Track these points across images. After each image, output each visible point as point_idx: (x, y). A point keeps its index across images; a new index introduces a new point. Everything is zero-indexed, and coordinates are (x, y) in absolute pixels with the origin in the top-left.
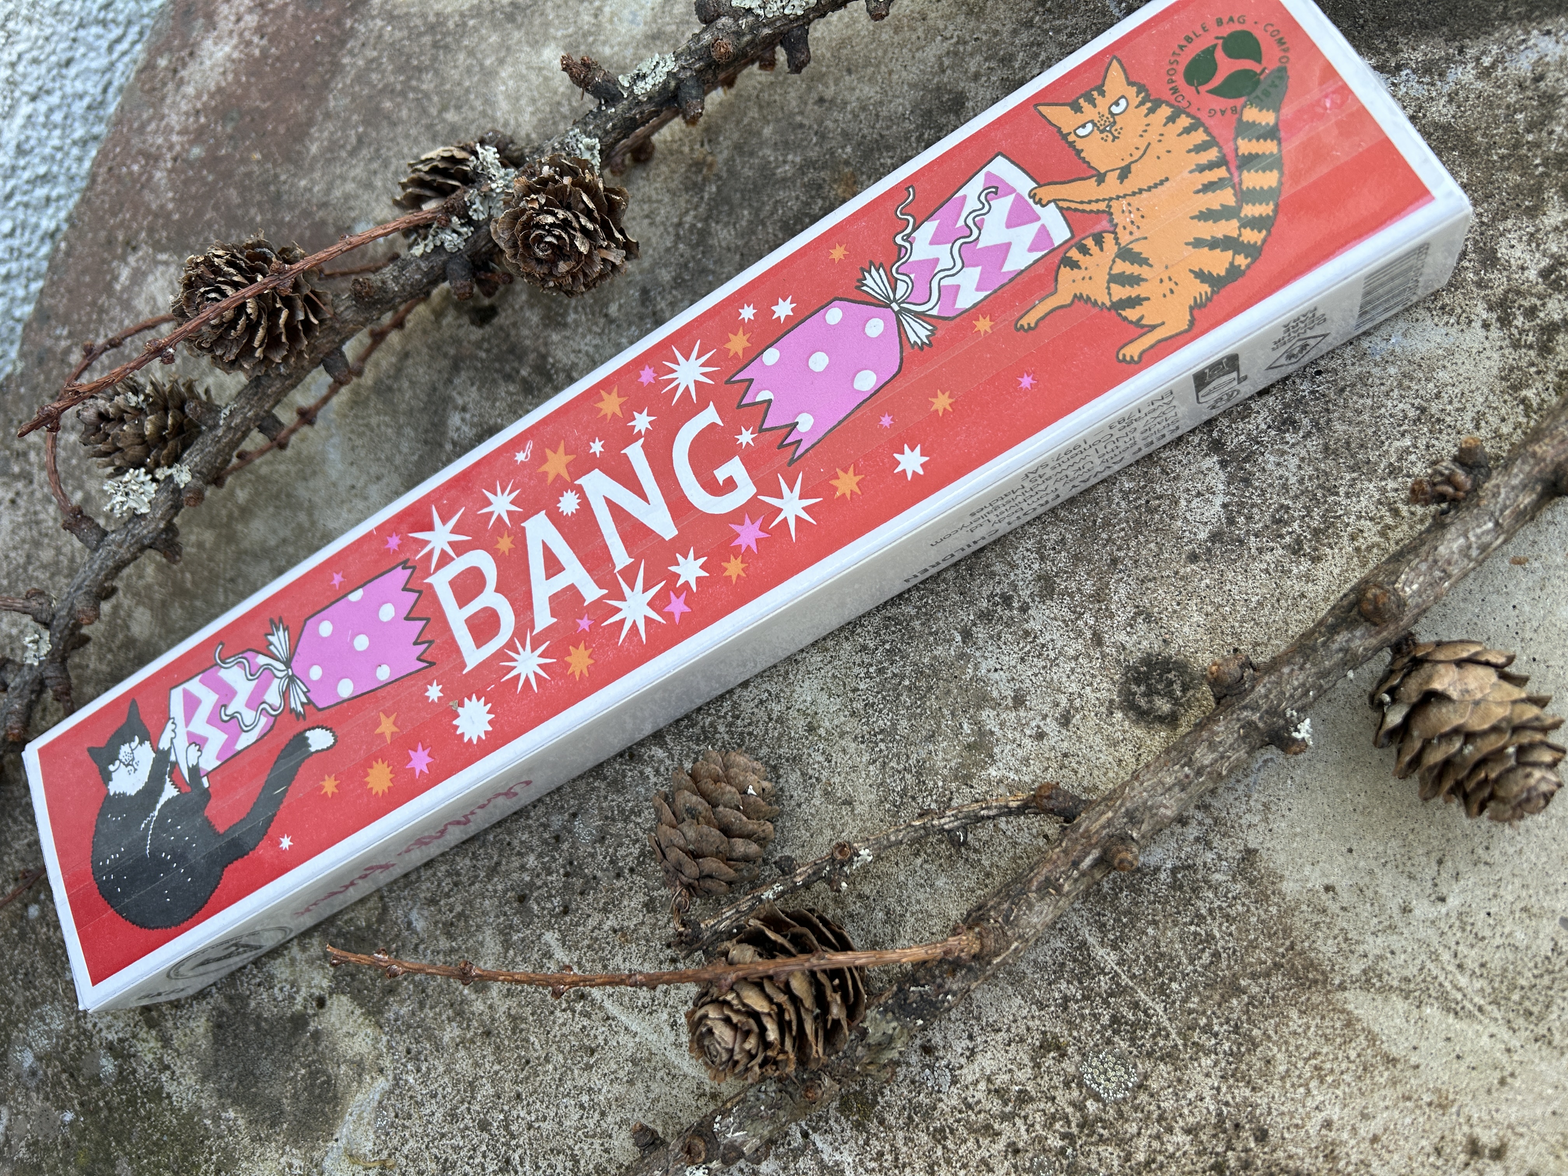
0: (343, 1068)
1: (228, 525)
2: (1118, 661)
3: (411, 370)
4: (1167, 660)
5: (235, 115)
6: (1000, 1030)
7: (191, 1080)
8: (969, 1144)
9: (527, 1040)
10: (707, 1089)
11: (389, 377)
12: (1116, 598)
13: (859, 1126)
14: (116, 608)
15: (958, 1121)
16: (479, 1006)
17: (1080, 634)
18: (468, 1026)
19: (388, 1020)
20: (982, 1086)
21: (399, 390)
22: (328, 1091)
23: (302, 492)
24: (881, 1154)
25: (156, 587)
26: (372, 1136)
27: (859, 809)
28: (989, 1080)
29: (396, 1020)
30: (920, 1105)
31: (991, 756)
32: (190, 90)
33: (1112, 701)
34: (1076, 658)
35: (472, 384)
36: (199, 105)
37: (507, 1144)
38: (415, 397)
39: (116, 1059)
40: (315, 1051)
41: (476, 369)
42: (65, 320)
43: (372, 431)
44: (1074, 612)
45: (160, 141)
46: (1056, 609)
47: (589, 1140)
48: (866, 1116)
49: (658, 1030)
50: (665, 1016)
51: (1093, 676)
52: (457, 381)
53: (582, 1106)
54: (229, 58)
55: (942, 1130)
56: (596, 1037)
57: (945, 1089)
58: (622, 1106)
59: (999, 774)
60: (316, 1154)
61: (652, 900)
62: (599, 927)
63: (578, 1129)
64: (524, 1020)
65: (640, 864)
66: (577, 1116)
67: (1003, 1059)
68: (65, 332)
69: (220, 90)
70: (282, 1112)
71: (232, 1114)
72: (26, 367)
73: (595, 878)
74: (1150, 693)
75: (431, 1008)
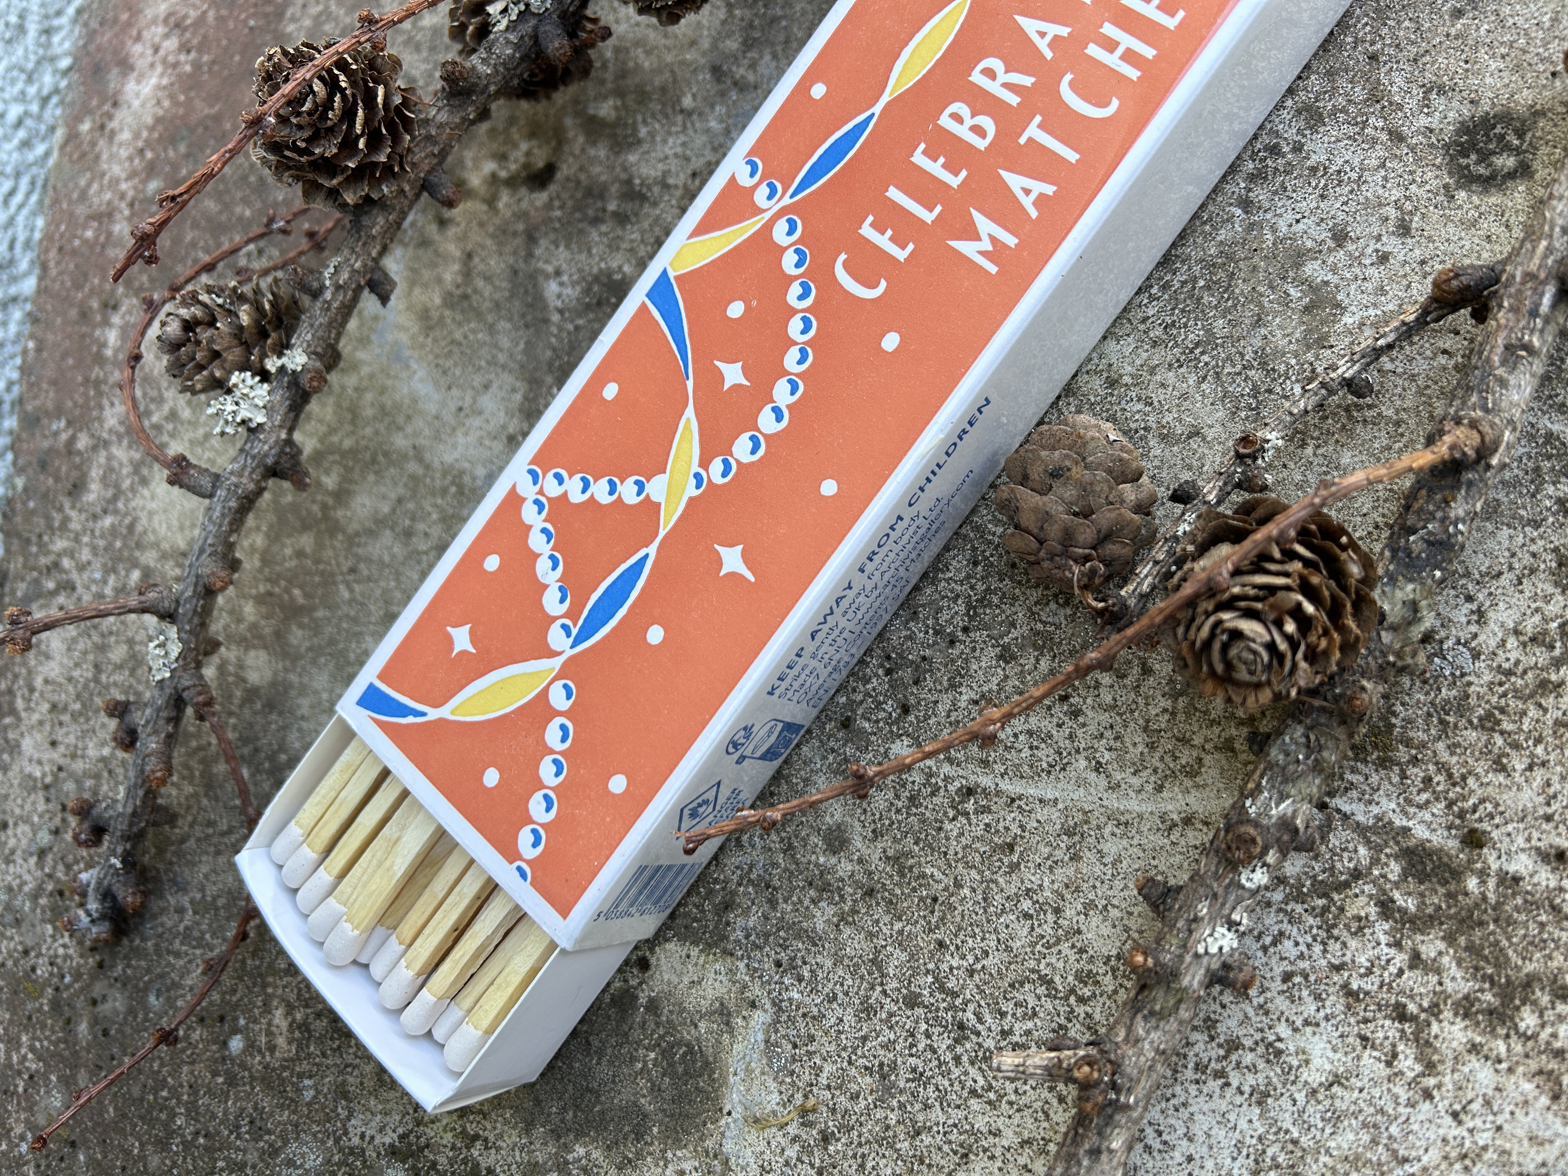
0: (703, 1026)
1: (326, 517)
2: (1432, 145)
3: (481, 267)
4: (1485, 118)
5: (185, 133)
6: (1500, 574)
7: (512, 1137)
8: (1530, 714)
9: (923, 876)
10: (1175, 816)
11: (458, 287)
12: (1395, 89)
13: (1384, 763)
14: (222, 668)
15: (1504, 695)
16: (845, 868)
17: (1374, 141)
18: (842, 897)
19: (737, 942)
20: (1511, 642)
21: (475, 291)
22: (694, 1062)
23: (400, 442)
24: (1427, 780)
25: (263, 622)
26: (773, 1085)
27: (1210, 434)
28: (1517, 632)
29: (747, 937)
30: (1447, 701)
31: (1338, 305)
32: (126, 136)
33: (1446, 187)
34: (1383, 165)
35: (557, 247)
36: (140, 144)
37: (952, 1007)
38: (496, 288)
39: (404, 1162)
40: (658, 1024)
41: (555, 230)
42: (58, 412)
43: (460, 344)
44: (1357, 124)
45: (108, 196)
46: (1332, 131)
47: (1054, 950)
48: (1386, 748)
49: (1081, 783)
50: (1083, 763)
51: (1411, 173)
52: (538, 252)
53: (1027, 916)
54: (158, 87)
55: (1489, 715)
56: (1007, 829)
57: (1469, 667)
58: (1078, 890)
59: (1357, 318)
60: (709, 1143)
61: (1005, 648)
62: (954, 707)
63: (1033, 945)
64: (909, 854)
65: (971, 619)
66: (1025, 931)
67: (1521, 602)
68: (63, 424)
69: (158, 120)
70: (645, 1116)
71: (580, 1151)
72: (29, 479)
73: (924, 658)
74: (1484, 157)
75: (786, 901)
